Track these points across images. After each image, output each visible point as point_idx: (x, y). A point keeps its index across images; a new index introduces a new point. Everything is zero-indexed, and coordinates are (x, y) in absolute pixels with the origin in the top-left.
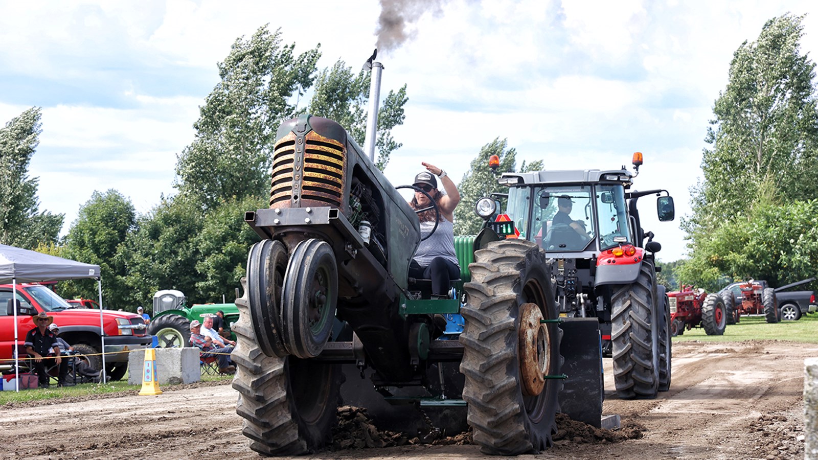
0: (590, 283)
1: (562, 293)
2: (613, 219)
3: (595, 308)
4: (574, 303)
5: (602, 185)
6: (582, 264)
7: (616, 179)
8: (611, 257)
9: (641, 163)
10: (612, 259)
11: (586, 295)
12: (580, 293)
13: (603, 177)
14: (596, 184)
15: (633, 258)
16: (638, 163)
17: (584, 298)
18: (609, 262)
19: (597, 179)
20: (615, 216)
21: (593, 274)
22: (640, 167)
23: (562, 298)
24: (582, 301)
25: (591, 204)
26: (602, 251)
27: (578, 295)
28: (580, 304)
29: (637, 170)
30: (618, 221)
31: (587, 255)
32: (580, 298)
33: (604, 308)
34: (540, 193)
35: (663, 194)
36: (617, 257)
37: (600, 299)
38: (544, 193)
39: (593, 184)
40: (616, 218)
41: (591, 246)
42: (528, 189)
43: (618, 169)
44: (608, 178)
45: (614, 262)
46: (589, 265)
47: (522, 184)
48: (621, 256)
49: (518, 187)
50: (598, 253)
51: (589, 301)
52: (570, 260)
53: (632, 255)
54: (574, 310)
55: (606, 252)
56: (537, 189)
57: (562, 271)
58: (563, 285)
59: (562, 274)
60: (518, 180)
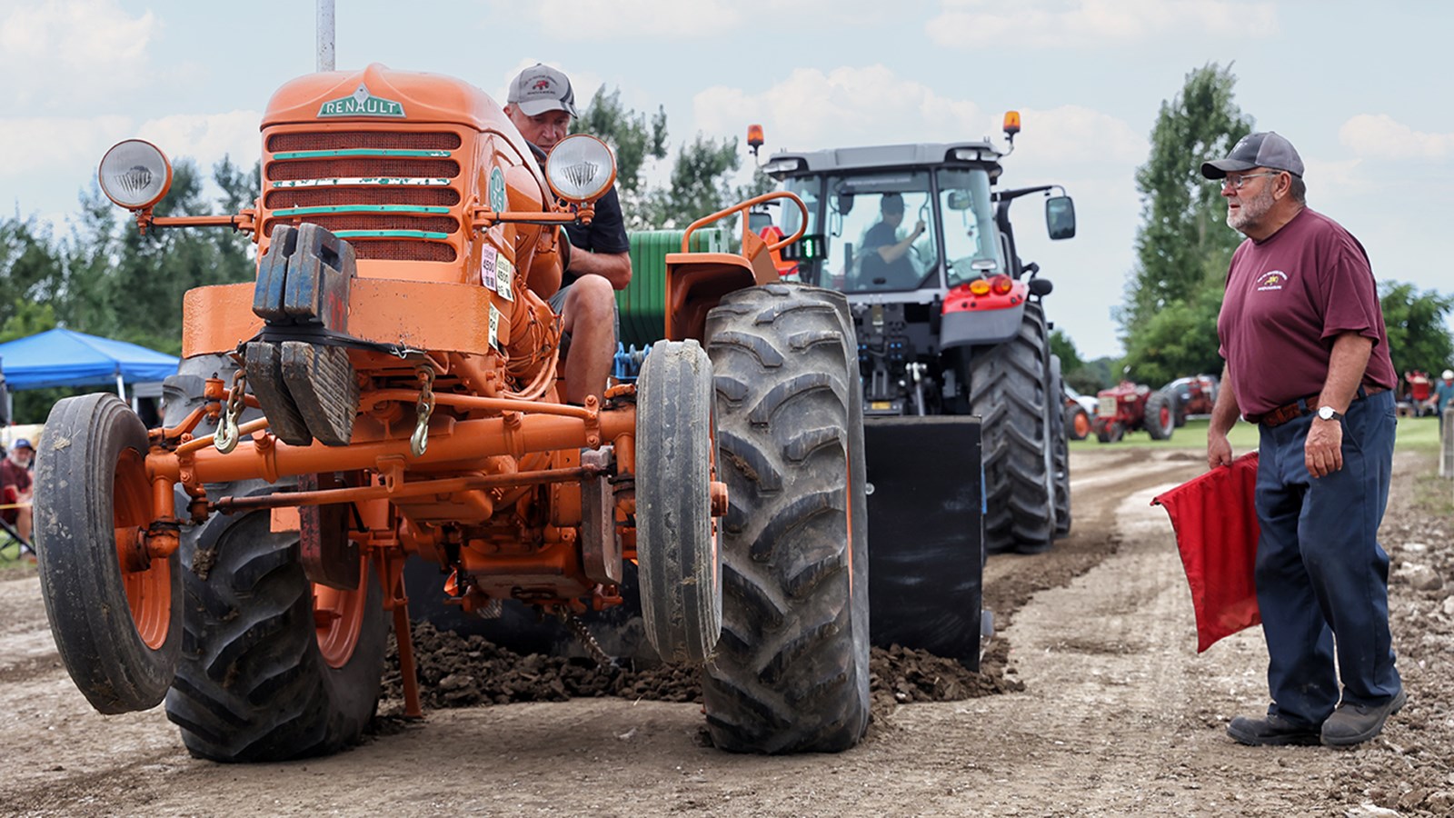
0: (931, 349)
1: (880, 366)
2: (970, 234)
3: (941, 392)
4: (902, 383)
5: (950, 169)
6: (916, 313)
7: (973, 157)
8: (967, 297)
9: (1017, 130)
10: (972, 299)
11: (924, 367)
12: (912, 363)
13: (950, 154)
14: (938, 167)
15: (1006, 299)
16: (1012, 130)
17: (921, 372)
18: (965, 305)
19: (940, 158)
20: (972, 227)
21: (937, 330)
22: (1016, 136)
23: (880, 374)
24: (917, 376)
25: (929, 204)
26: (951, 288)
27: (908, 367)
28: (914, 383)
29: (1011, 142)
30: (979, 237)
31: (924, 296)
32: (912, 371)
33: (956, 391)
34: (839, 187)
35: (1055, 193)
36: (978, 296)
37: (948, 375)
38: (845, 187)
39: (933, 169)
40: (975, 231)
41: (930, 280)
42: (817, 179)
43: (978, 140)
44: (959, 155)
45: (973, 305)
46: (928, 315)
47: (805, 172)
48: (986, 294)
49: (798, 178)
50: (943, 292)
51: (928, 381)
52: (893, 306)
53: (1006, 293)
54: (902, 397)
55: (958, 291)
56: (832, 180)
57: (879, 326)
58: (882, 351)
59: (879, 331)
60: (799, 165)
